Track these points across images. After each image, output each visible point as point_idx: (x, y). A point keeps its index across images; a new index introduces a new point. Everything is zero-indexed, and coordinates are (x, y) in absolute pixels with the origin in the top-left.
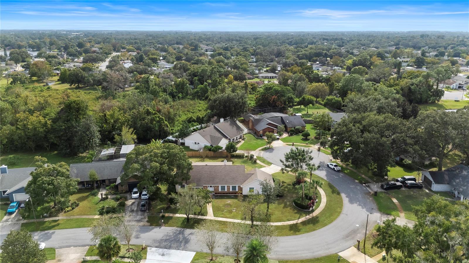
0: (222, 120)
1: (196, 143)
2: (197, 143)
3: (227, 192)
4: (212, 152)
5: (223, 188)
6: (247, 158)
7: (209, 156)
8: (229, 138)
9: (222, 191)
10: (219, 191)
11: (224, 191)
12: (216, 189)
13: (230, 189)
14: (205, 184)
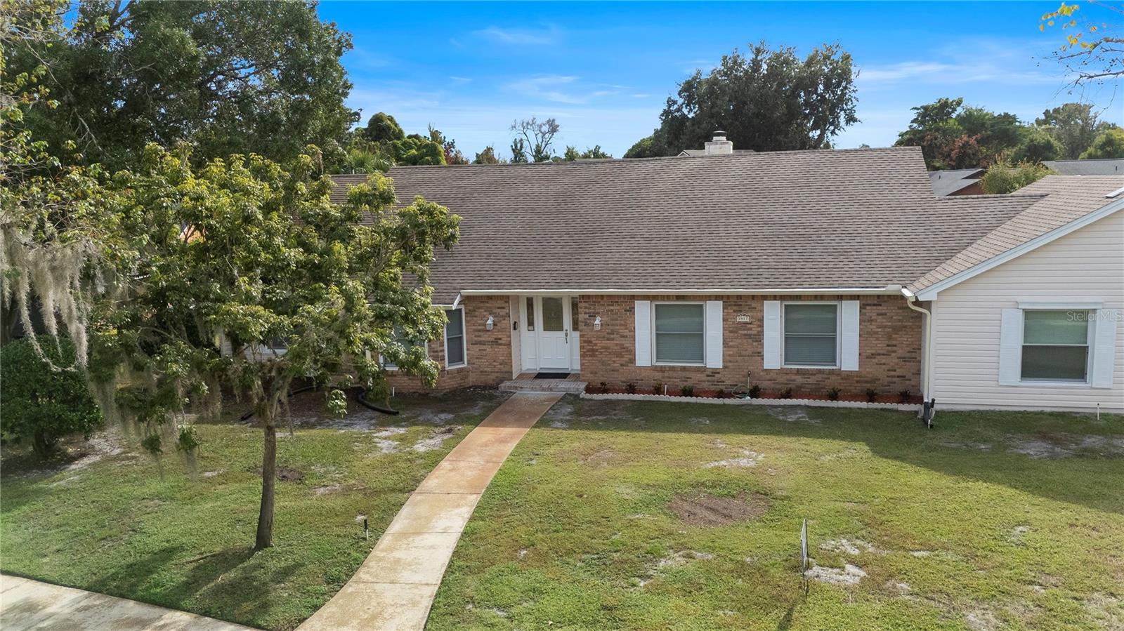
9: (662, 369)
10: (633, 361)
11: (684, 369)
12: (600, 344)
13: (759, 338)
14: (480, 280)
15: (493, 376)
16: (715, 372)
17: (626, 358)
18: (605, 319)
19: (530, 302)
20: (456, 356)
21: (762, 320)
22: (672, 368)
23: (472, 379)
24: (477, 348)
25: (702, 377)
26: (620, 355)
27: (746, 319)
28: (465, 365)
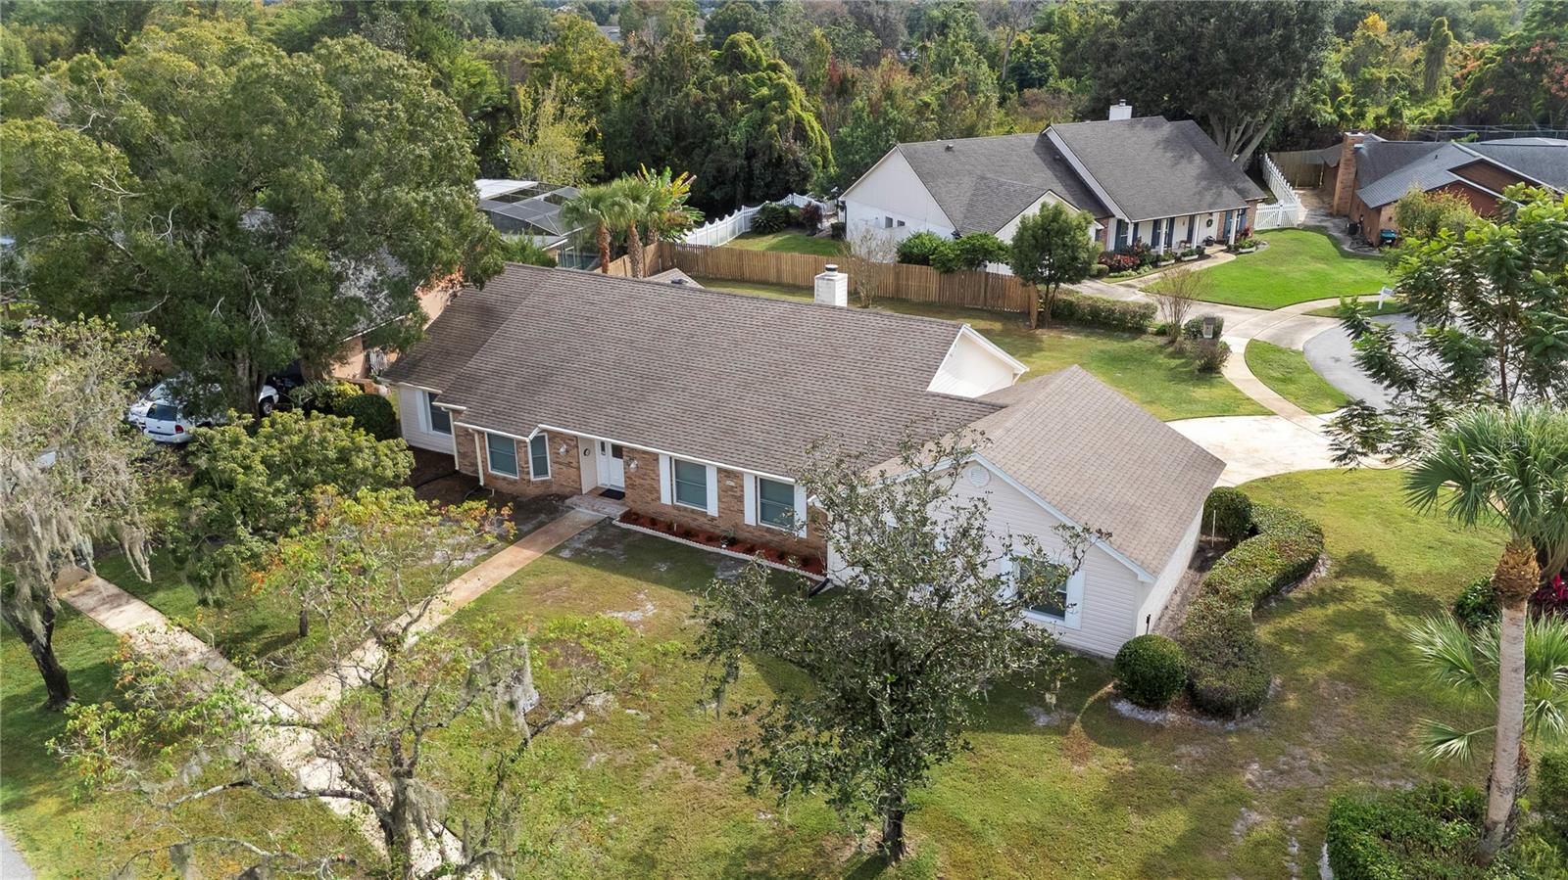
0: (1121, 112)
1: (889, 221)
2: (895, 224)
3: (724, 527)
4: (930, 270)
5: (689, 479)
6: (1161, 340)
7: (913, 297)
8: (1119, 215)
9: (678, 508)
10: (659, 498)
11: (693, 511)
12: (638, 481)
13: (741, 499)
14: (558, 417)
15: (568, 489)
16: (713, 519)
17: (655, 495)
18: (641, 463)
19: (603, 444)
20: (540, 469)
21: (742, 487)
22: (685, 509)
23: (554, 489)
24: (557, 466)
25: (705, 520)
26: (650, 492)
27: (732, 484)
28: (549, 477)
